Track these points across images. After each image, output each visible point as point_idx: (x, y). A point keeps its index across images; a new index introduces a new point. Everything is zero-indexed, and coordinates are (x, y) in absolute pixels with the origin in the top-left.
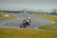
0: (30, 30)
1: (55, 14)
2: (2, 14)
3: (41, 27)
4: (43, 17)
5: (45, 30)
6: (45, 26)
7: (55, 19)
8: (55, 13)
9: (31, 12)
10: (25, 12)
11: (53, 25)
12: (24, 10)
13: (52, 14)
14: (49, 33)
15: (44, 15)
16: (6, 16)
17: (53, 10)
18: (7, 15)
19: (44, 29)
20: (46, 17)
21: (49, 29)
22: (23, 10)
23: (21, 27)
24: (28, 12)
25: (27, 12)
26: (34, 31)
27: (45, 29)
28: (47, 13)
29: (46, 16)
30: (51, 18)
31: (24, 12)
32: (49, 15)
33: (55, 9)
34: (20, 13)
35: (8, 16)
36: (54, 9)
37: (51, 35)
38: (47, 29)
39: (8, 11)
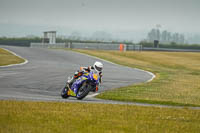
0: (67, 104)
1: (156, 46)
4: (113, 57)
5: (122, 103)
6: (121, 89)
7: (156, 63)
8: (156, 42)
10: (52, 42)
12: (49, 36)
13: (145, 46)
14: (136, 113)
15: (116, 52)
17: (149, 34)
19: (119, 100)
21: (135, 101)
22: (46, 33)
23: (66, 96)
24: (63, 42)
25: (58, 41)
26: (84, 107)
27: (123, 100)
30: (142, 59)
31: (47, 41)
32: (134, 50)
33: (156, 28)
34: (32, 44)
36: (153, 30)
37: (141, 122)
38: (128, 101)
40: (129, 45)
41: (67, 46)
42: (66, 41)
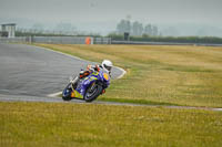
0: (29, 105)
1: (126, 39)
4: (79, 52)
7: (126, 58)
8: (127, 34)
9: (32, 35)
10: (11, 36)
11: (118, 84)
14: (105, 113)
20: (92, 54)
26: (48, 108)
28: (95, 37)
29: (92, 50)
31: (5, 34)
32: (102, 43)
33: (125, 19)
36: (123, 22)
37: (111, 123)
40: (96, 38)
41: (27, 40)
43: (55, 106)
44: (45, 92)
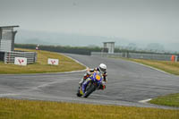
0: (124, 108)
2: (39, 56)
3: (159, 97)
4: (167, 67)
5: (172, 109)
6: (172, 95)
16: (50, 61)
18: (53, 60)
19: (170, 106)
22: (105, 43)
25: (116, 51)
26: (139, 111)
31: (106, 50)
35: (57, 62)
39: (56, 45)
41: (124, 55)
42: (123, 51)
43: (145, 110)
44: (136, 99)
